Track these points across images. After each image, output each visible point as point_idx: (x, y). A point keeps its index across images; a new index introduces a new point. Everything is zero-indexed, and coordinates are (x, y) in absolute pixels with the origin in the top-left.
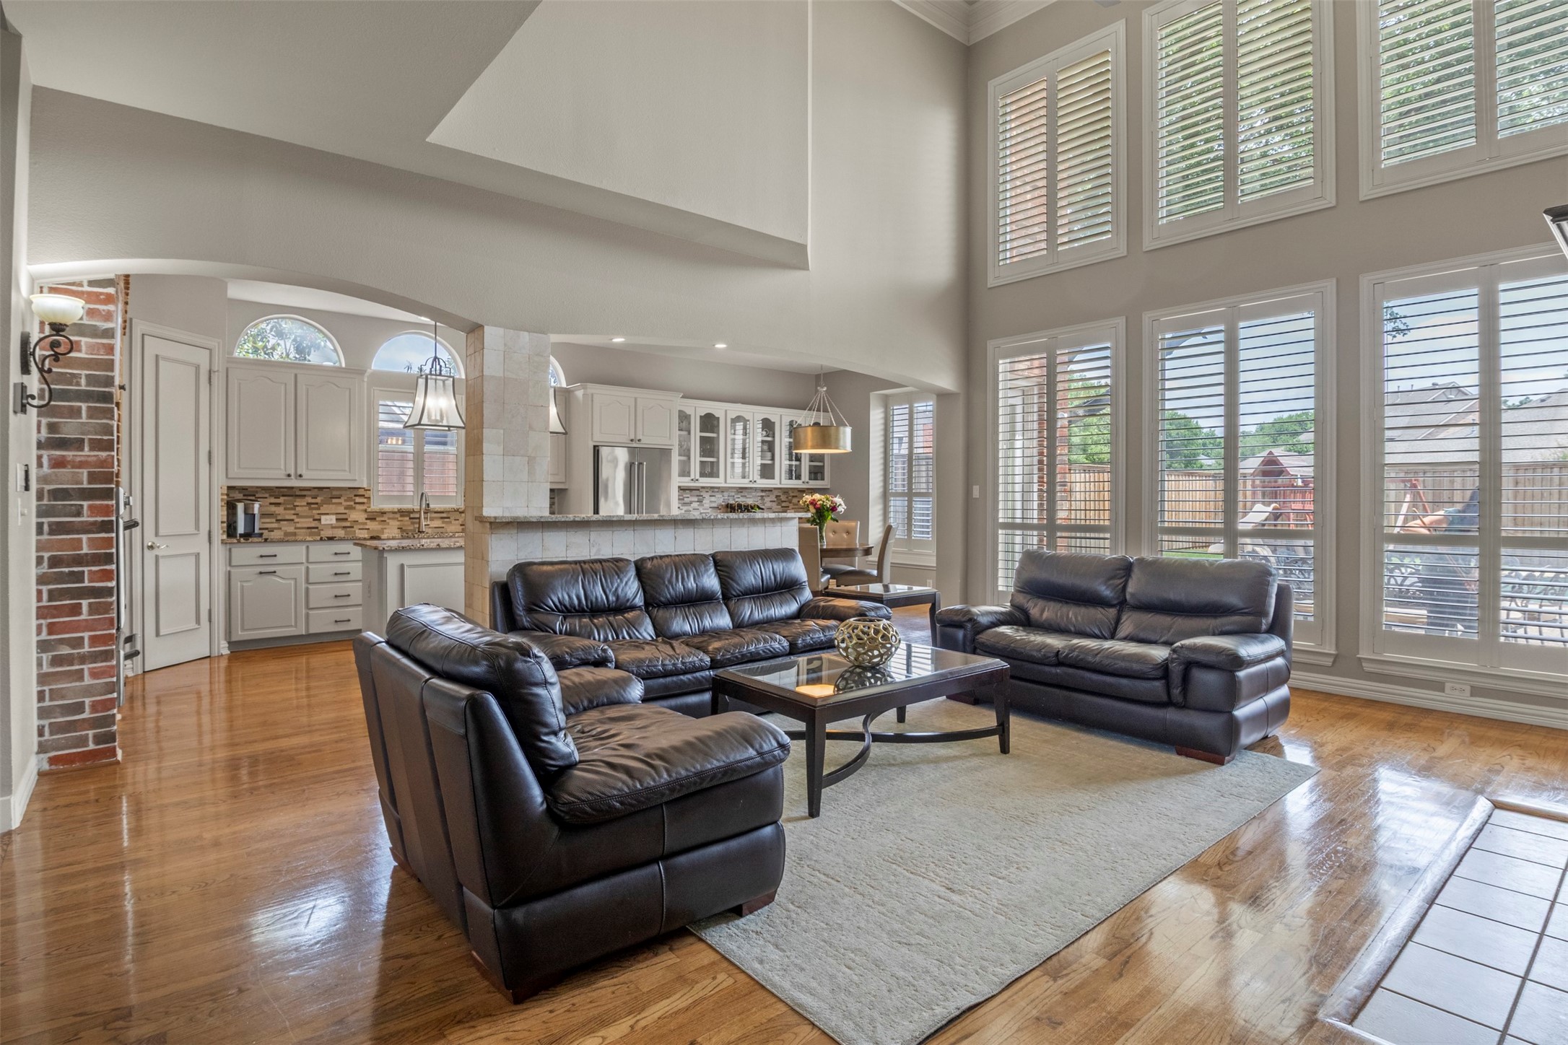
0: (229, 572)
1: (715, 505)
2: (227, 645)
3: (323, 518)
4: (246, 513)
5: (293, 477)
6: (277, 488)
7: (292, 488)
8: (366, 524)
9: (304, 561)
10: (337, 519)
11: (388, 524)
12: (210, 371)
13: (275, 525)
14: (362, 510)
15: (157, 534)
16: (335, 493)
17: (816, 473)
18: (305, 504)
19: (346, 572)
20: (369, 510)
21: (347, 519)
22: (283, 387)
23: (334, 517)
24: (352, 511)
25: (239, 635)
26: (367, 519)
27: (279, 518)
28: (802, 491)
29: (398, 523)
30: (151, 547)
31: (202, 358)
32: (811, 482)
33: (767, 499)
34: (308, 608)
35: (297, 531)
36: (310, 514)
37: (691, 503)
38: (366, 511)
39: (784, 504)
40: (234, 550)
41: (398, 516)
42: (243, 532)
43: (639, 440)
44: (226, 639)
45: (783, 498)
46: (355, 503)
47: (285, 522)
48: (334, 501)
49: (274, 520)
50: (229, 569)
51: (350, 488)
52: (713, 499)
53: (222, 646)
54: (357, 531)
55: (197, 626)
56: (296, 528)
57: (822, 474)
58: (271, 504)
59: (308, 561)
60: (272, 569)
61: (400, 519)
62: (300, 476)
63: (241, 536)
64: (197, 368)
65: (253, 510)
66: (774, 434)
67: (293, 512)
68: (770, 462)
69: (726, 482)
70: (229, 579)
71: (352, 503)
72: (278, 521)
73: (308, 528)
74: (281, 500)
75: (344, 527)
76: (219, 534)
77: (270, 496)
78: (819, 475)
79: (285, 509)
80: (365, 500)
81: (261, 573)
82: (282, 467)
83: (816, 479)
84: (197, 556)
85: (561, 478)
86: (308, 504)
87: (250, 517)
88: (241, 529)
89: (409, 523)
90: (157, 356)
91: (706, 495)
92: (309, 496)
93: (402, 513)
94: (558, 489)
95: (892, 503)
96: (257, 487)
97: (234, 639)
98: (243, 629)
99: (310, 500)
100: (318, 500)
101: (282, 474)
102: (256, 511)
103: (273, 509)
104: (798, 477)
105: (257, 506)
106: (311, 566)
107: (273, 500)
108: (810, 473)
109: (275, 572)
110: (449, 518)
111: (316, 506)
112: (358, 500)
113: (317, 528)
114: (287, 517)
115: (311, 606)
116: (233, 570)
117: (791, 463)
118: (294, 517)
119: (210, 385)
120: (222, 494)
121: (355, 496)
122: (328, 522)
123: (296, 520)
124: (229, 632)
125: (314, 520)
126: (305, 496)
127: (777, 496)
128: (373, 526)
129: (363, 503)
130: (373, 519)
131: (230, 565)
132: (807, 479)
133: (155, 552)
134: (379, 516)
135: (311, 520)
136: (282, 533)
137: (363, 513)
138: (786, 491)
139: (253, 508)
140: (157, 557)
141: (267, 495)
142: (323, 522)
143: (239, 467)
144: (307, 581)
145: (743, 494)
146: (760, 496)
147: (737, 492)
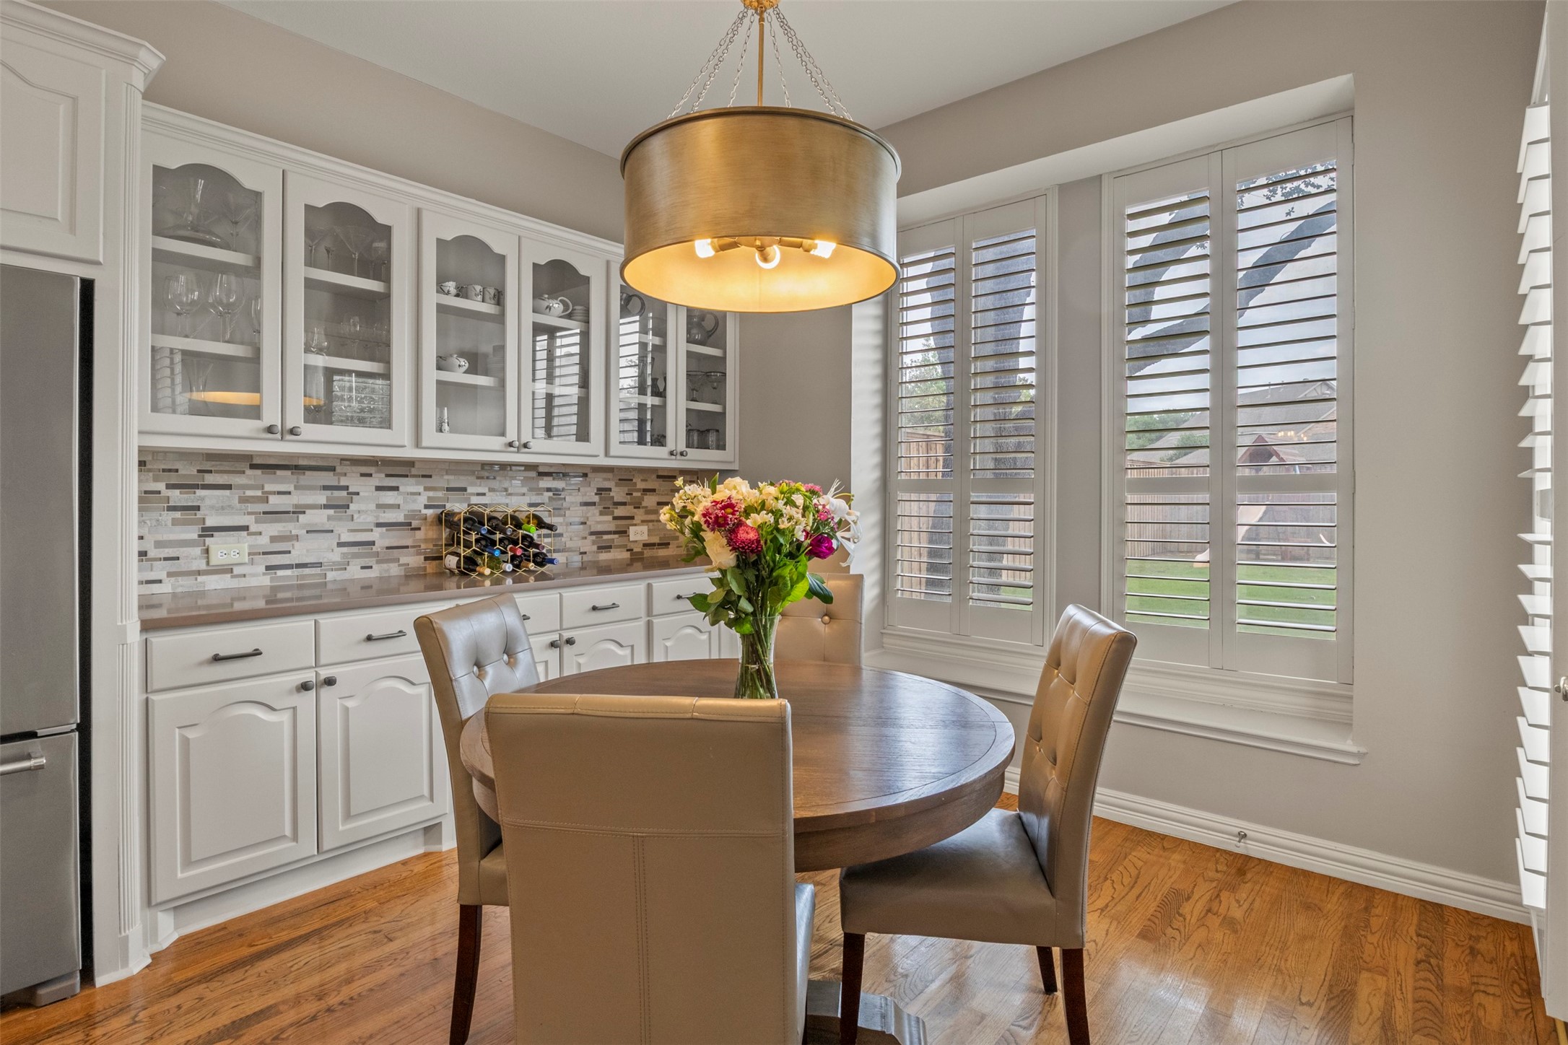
1: (398, 517)
17: (703, 433)
28: (667, 477)
32: (694, 453)
33: (572, 499)
37: (299, 511)
39: (620, 511)
45: (618, 494)
52: (389, 498)
57: (720, 433)
66: (587, 312)
69: (418, 444)
78: (712, 438)
83: (703, 445)
91: (364, 486)
95: (902, 509)
104: (659, 440)
108: (689, 431)
117: (643, 399)
127: (600, 491)
132: (682, 446)
138: (625, 476)
145: (495, 484)
146: (549, 490)
147: (472, 478)
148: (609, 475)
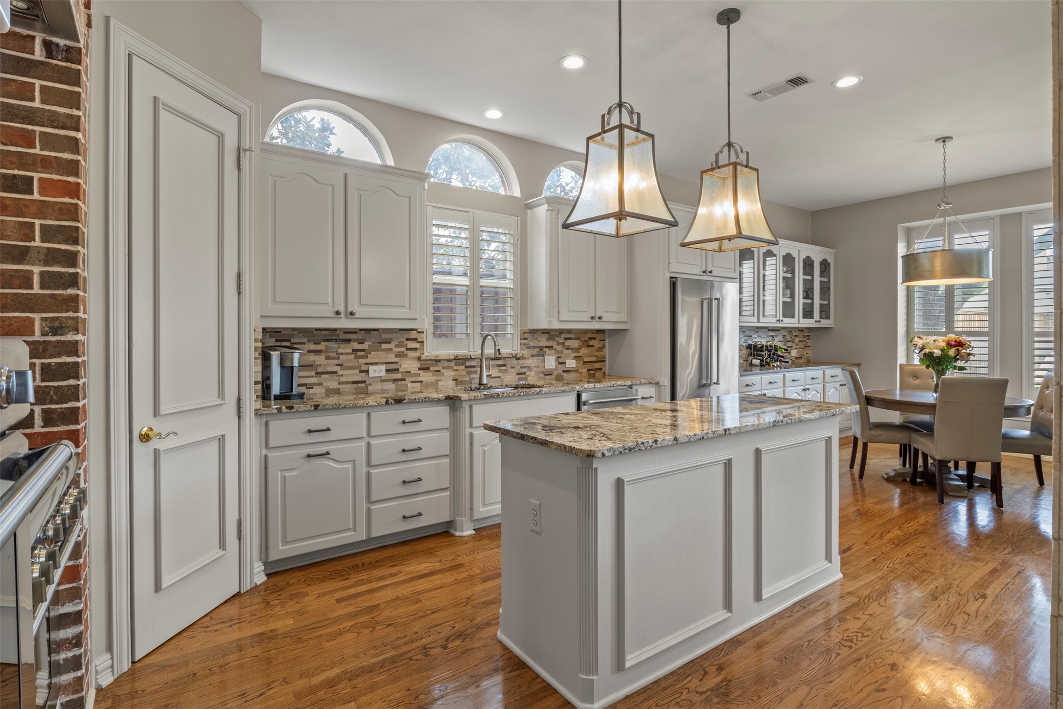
0: (266, 456)
2: (263, 568)
3: (371, 368)
4: (282, 366)
5: (342, 315)
6: (317, 329)
7: (335, 330)
8: (419, 375)
9: (365, 435)
10: (387, 370)
11: (443, 374)
12: (239, 149)
13: (314, 380)
14: (415, 358)
15: (156, 413)
16: (385, 336)
17: (823, 312)
18: (350, 351)
19: (416, 447)
20: (423, 357)
21: (397, 370)
22: (330, 189)
23: (383, 368)
24: (404, 359)
25: (281, 550)
26: (420, 369)
27: (320, 370)
29: (453, 373)
30: (145, 438)
31: (227, 124)
34: (369, 501)
35: (341, 386)
36: (356, 364)
38: (419, 359)
40: (272, 424)
41: (453, 364)
42: (278, 393)
43: (710, 272)
44: (261, 560)
46: (407, 349)
47: (327, 376)
48: (384, 346)
49: (313, 373)
50: (265, 452)
51: (401, 330)
53: (255, 571)
54: (409, 385)
55: (222, 553)
56: (340, 383)
58: (309, 351)
59: (369, 435)
60: (322, 449)
61: (455, 368)
62: (352, 314)
63: (277, 398)
64: (221, 137)
65: (292, 362)
67: (336, 362)
68: (789, 300)
69: (758, 321)
70: (266, 468)
71: (404, 349)
72: (319, 374)
73: (354, 382)
74: (322, 346)
75: (395, 380)
76: (252, 402)
77: (309, 341)
78: (825, 314)
79: (328, 358)
80: (418, 345)
81: (309, 456)
82: (330, 301)
83: (824, 317)
84: (222, 439)
85: (623, 317)
86: (354, 350)
87: (288, 372)
88: (276, 389)
89: (465, 373)
90: (155, 98)
92: (355, 340)
93: (460, 360)
94: (609, 330)
96: (293, 329)
97: (273, 557)
98: (285, 542)
99: (356, 346)
100: (365, 346)
101: (329, 311)
102: (296, 364)
103: (312, 358)
105: (296, 356)
106: (373, 442)
107: (312, 347)
108: (820, 311)
109: (328, 453)
110: (504, 365)
111: (363, 353)
112: (411, 345)
113: (364, 382)
114: (330, 369)
115: (374, 499)
116: (271, 455)
118: (337, 369)
119: (239, 170)
120: (256, 340)
121: (407, 340)
122: (377, 374)
123: (340, 373)
124: (265, 546)
125: (361, 372)
126: (350, 340)
128: (426, 377)
129: (416, 349)
130: (426, 369)
131: (267, 446)
132: (818, 318)
133: (154, 444)
134: (433, 365)
135: (357, 371)
136: (323, 391)
137: (416, 361)
139: (292, 359)
140: (157, 454)
141: (305, 340)
142: (371, 374)
143: (275, 301)
144: (369, 464)
145: (758, 334)
146: (771, 336)
147: (753, 332)
148: (785, 330)
